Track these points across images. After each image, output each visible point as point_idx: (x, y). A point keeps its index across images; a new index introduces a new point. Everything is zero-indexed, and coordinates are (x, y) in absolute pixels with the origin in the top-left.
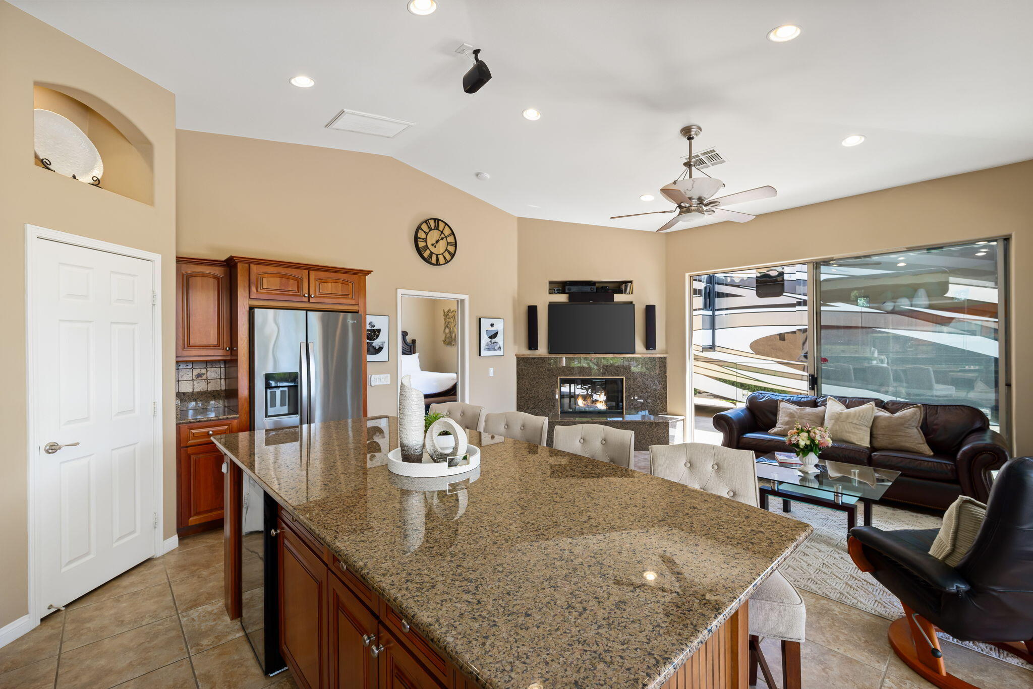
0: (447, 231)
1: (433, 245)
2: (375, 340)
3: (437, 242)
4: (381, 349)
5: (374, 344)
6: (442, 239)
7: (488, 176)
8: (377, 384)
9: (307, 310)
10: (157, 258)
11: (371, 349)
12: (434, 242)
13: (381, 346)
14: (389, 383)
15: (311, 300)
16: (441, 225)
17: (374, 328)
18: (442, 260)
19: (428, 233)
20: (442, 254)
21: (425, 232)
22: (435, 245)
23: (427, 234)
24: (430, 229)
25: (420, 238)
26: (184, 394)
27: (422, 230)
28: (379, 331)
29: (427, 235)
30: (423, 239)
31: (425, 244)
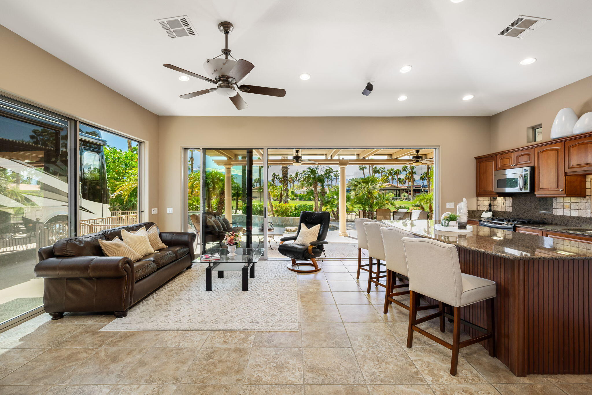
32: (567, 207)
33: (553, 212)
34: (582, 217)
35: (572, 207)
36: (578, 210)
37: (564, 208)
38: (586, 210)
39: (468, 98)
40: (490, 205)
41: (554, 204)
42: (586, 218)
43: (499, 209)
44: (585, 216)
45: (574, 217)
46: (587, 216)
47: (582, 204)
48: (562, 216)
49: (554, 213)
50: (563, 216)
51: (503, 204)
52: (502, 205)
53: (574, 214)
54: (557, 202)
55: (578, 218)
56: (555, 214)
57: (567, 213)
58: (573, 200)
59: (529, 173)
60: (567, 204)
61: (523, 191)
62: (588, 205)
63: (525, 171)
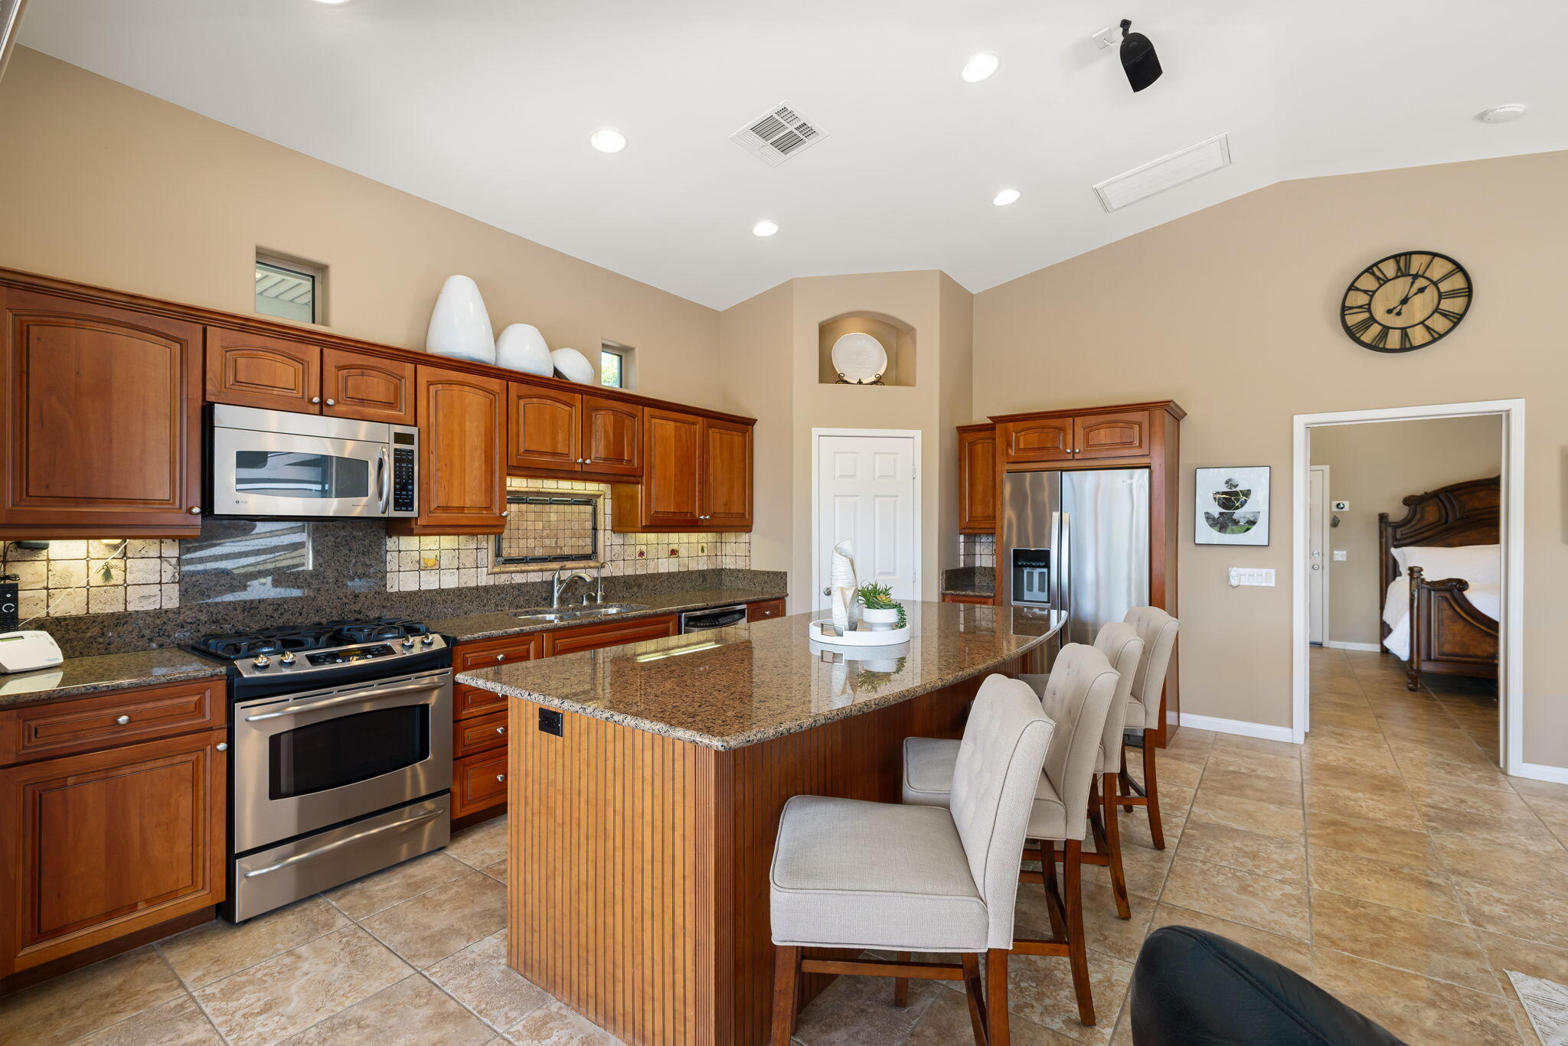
0: (1439, 269)
1: (1389, 311)
2: (1238, 508)
3: (1405, 301)
4: (1250, 524)
5: (1235, 516)
6: (1421, 290)
7: (1518, 107)
8: (1244, 582)
9: (1062, 471)
10: (917, 434)
11: (1230, 524)
12: (1394, 302)
13: (1252, 519)
14: (1272, 584)
15: (1077, 457)
16: (1417, 264)
17: (1237, 489)
18: (1418, 335)
19: (1374, 292)
20: (1422, 323)
21: (1365, 292)
22: (1397, 310)
23: (1372, 294)
24: (1383, 281)
25: (1351, 308)
26: (985, 568)
27: (1357, 289)
28: (1248, 493)
29: (1372, 297)
30: (1360, 307)
31: (1367, 315)
32: (430, 564)
33: (385, 586)
34: (466, 588)
35: (444, 563)
36: (458, 569)
37: (421, 567)
38: (477, 567)
41: (389, 557)
42: (477, 588)
43: (65, 606)
44: (473, 584)
45: (449, 591)
46: (480, 585)
47: (468, 552)
48: (415, 593)
49: (388, 586)
50: (418, 594)
51: (107, 575)
52: (97, 579)
53: (450, 581)
54: (399, 551)
55: (459, 593)
56: (395, 589)
57: (430, 582)
58: (448, 542)
59: (415, 447)
60: (429, 557)
61: (392, 513)
62: (482, 554)
63: (400, 438)
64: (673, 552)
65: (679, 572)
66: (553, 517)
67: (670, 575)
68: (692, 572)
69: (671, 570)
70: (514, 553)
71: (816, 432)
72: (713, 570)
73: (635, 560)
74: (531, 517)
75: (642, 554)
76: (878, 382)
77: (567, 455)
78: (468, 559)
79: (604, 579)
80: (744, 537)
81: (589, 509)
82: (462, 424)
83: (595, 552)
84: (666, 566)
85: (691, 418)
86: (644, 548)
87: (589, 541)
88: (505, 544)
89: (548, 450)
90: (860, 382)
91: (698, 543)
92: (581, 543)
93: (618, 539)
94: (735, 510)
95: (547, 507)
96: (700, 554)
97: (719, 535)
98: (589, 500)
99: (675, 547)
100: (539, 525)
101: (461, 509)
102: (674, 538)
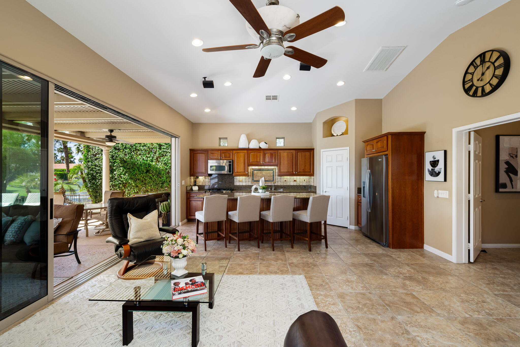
0: (495, 56)
1: (478, 80)
2: (436, 167)
4: (439, 173)
5: (435, 170)
6: (488, 68)
8: (440, 196)
10: (348, 148)
11: (434, 173)
12: (479, 76)
13: (440, 171)
14: (447, 197)
15: (375, 152)
16: (488, 56)
17: (436, 160)
18: (487, 88)
19: (474, 73)
20: (489, 82)
21: (471, 73)
22: (481, 79)
24: (476, 67)
25: (466, 82)
27: (468, 73)
28: (438, 161)
29: (473, 75)
30: (469, 80)
31: (471, 83)
34: (247, 185)
35: (243, 181)
36: (246, 182)
37: (239, 181)
38: (249, 182)
39: (207, 110)
40: (195, 182)
41: (235, 180)
42: (249, 185)
43: (200, 184)
45: (244, 186)
48: (238, 185)
49: (235, 184)
51: (204, 181)
52: (203, 181)
53: (244, 184)
57: (241, 184)
58: (244, 177)
59: (232, 163)
60: (241, 180)
61: (228, 173)
62: (250, 180)
63: (229, 162)
64: (295, 181)
65: (297, 185)
66: (264, 173)
67: (294, 186)
68: (301, 185)
69: (294, 185)
70: (256, 180)
71: (322, 150)
72: (308, 185)
73: (284, 182)
74: (259, 173)
75: (285, 181)
76: (342, 134)
77: (260, 162)
78: (247, 180)
79: (274, 186)
80: (312, 177)
81: (272, 171)
82: (240, 158)
83: (273, 180)
84: (292, 184)
85: (292, 151)
86: (286, 180)
87: (272, 178)
88: (254, 178)
89: (256, 161)
90: (337, 135)
91: (303, 179)
92: (270, 178)
93: (279, 177)
94: (306, 171)
95: (263, 171)
96: (304, 181)
97: (310, 177)
98: (272, 170)
99: (295, 180)
100: (261, 175)
101: (240, 172)
102: (295, 178)
